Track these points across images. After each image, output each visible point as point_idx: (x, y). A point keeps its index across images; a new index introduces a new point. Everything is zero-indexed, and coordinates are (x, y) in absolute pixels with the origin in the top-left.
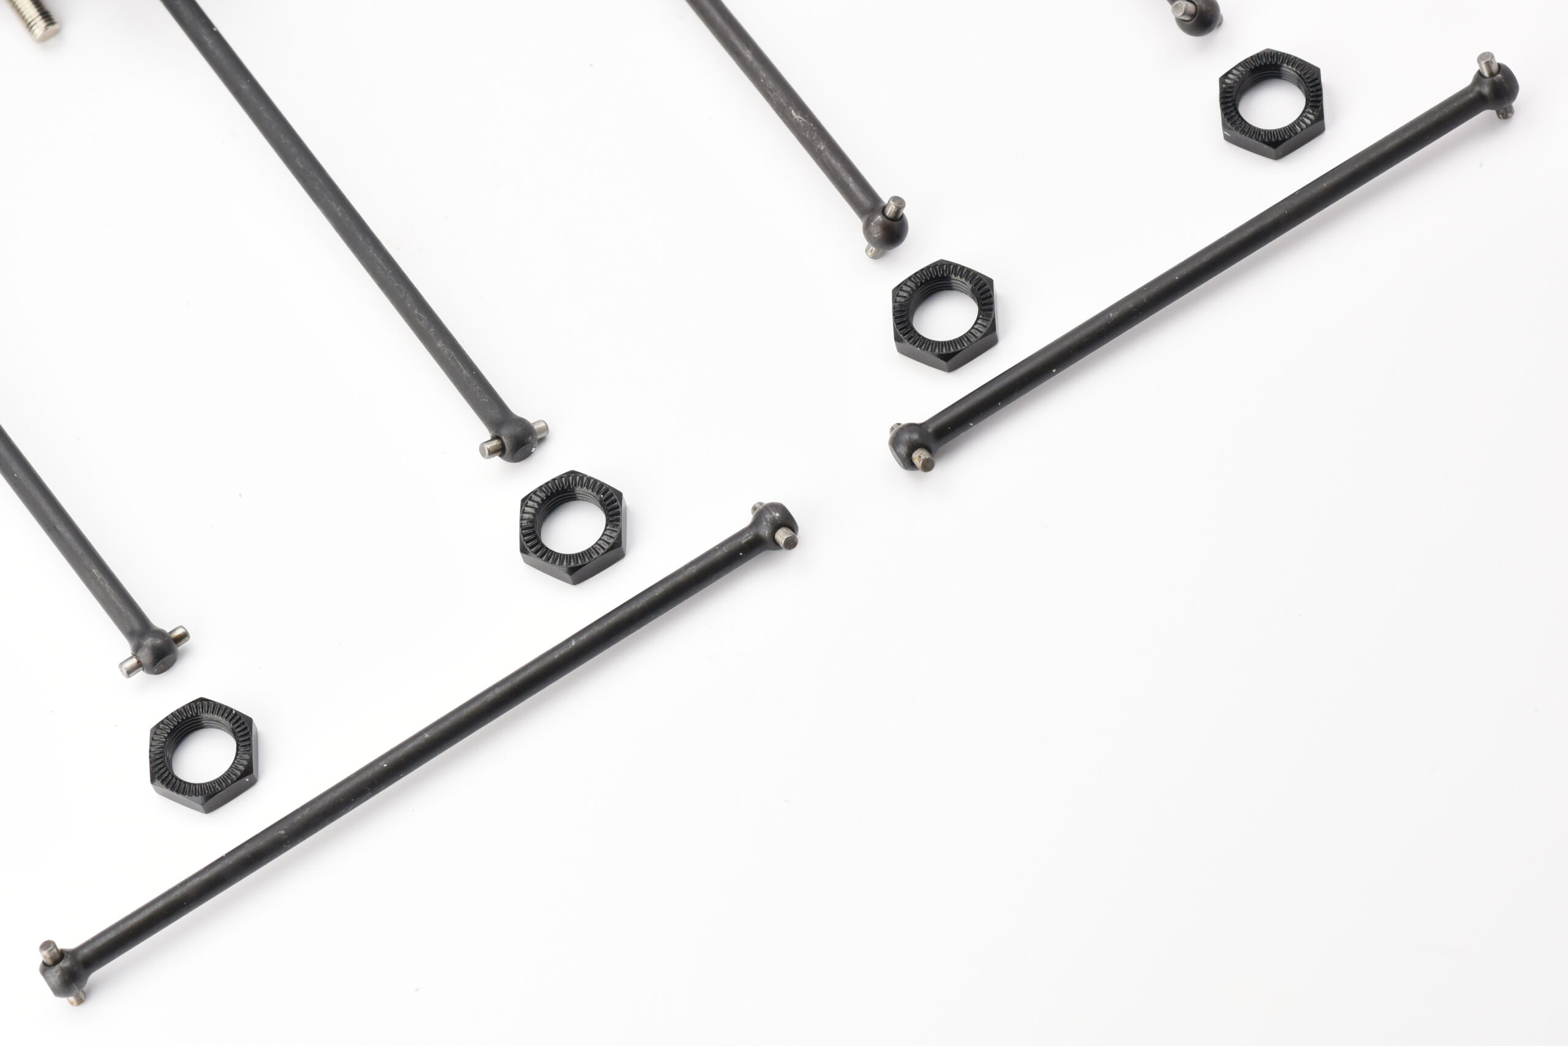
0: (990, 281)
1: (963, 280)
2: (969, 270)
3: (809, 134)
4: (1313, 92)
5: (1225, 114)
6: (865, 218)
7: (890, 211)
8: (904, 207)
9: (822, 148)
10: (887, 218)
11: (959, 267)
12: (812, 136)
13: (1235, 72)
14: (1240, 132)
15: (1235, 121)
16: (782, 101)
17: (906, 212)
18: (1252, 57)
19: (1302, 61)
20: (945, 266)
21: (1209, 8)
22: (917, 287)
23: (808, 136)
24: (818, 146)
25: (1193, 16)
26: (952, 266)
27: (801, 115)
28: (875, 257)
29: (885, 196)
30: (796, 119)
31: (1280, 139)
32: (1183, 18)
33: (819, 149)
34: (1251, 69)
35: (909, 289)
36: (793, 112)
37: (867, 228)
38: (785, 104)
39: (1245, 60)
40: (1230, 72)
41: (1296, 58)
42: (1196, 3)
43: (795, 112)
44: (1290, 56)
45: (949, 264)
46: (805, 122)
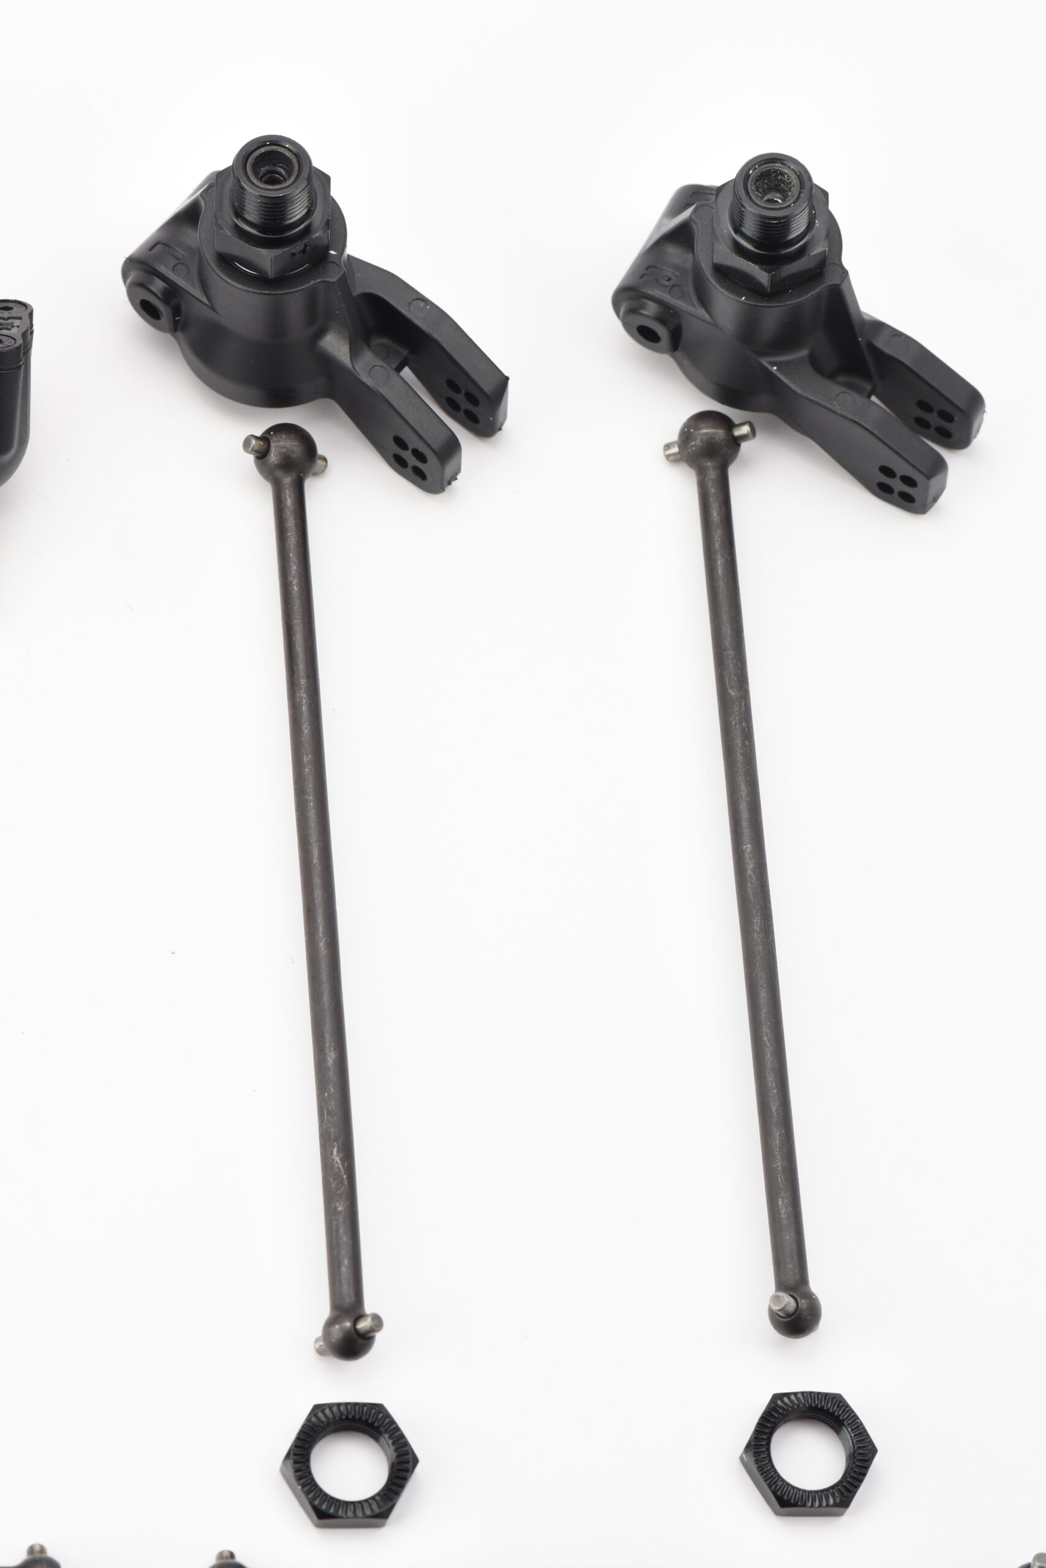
0: (416, 1461)
1: (390, 1442)
2: (402, 1436)
3: (337, 1184)
4: (855, 1472)
5: (755, 1438)
6: (337, 1313)
7: (363, 1325)
8: (378, 1331)
9: (340, 1209)
10: (356, 1330)
11: (394, 1426)
12: (338, 1189)
13: (793, 1397)
14: (758, 1468)
15: (761, 1452)
16: (332, 1130)
17: (379, 1337)
18: (819, 1393)
19: (865, 1431)
20: (381, 1415)
21: (809, 1318)
22: (341, 1419)
23: (333, 1186)
24: (337, 1204)
25: (789, 1315)
26: (388, 1420)
27: (341, 1159)
28: (320, 1352)
29: (369, 1307)
30: (333, 1160)
31: (792, 1501)
32: (778, 1312)
33: (336, 1208)
34: (810, 1406)
35: (331, 1416)
36: (335, 1150)
37: (330, 1324)
38: (332, 1136)
39: (811, 1393)
40: (787, 1395)
41: (861, 1424)
42: (800, 1305)
43: (338, 1151)
44: (858, 1418)
45: (387, 1415)
46: (339, 1169)
